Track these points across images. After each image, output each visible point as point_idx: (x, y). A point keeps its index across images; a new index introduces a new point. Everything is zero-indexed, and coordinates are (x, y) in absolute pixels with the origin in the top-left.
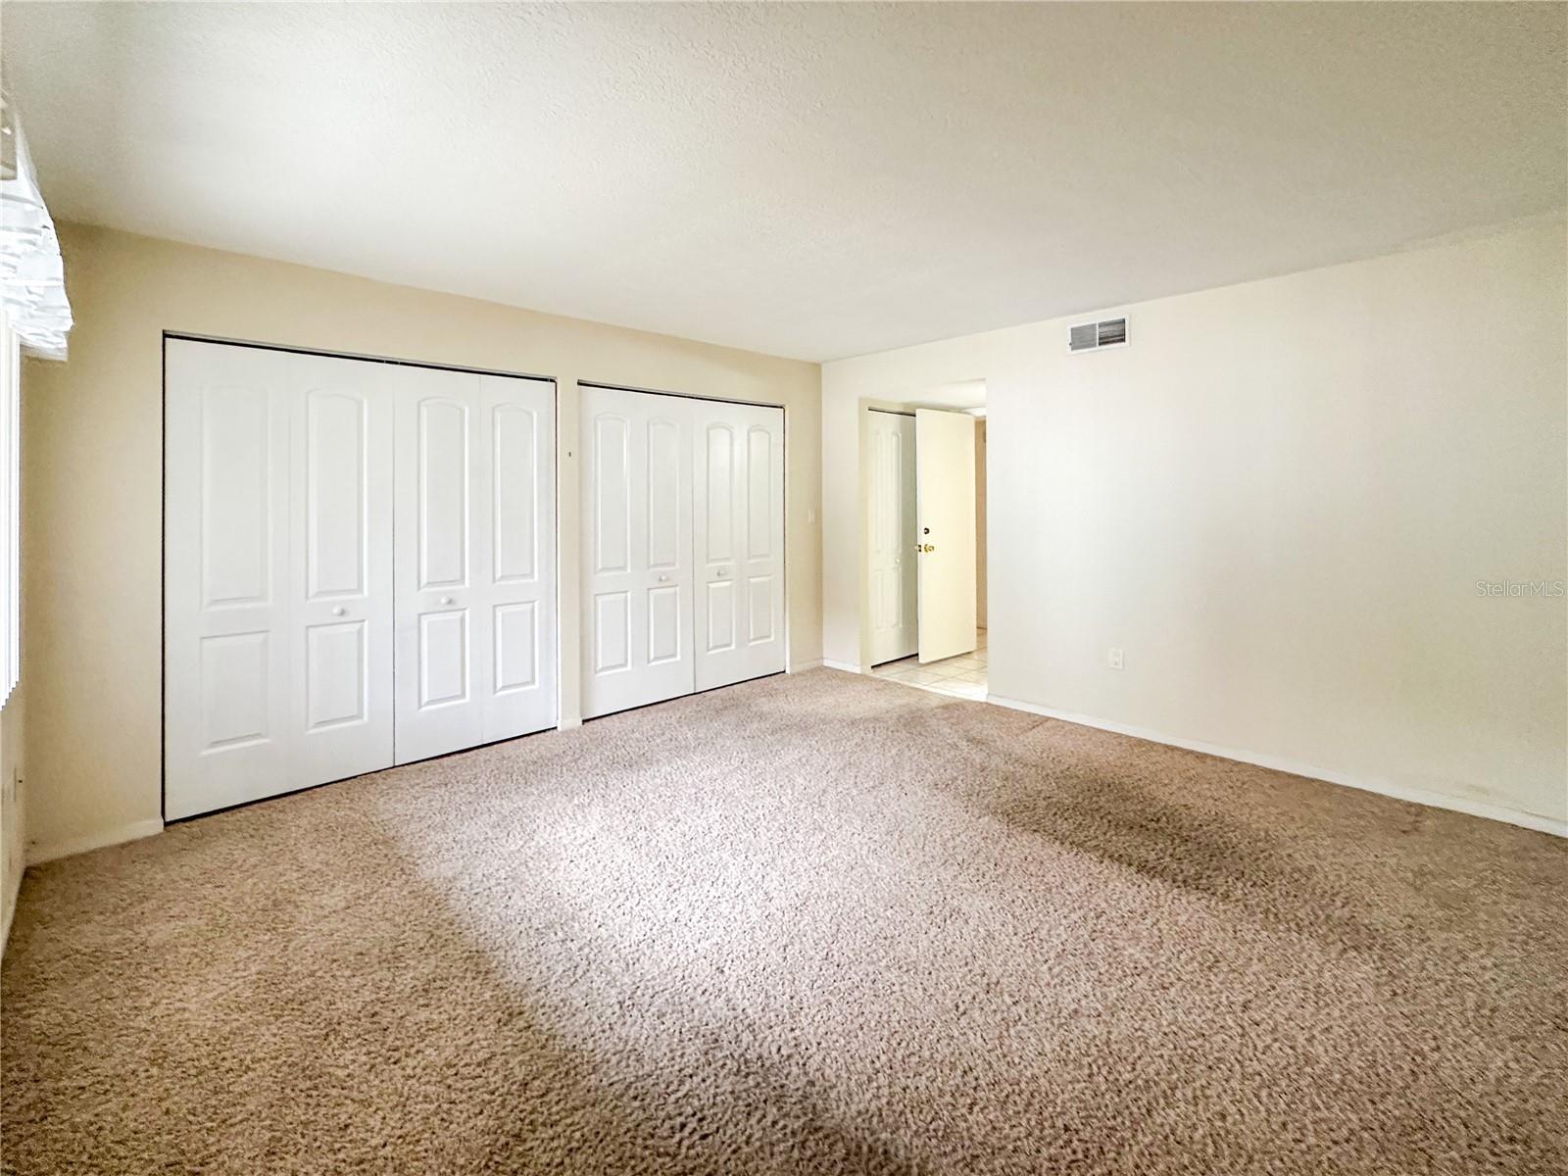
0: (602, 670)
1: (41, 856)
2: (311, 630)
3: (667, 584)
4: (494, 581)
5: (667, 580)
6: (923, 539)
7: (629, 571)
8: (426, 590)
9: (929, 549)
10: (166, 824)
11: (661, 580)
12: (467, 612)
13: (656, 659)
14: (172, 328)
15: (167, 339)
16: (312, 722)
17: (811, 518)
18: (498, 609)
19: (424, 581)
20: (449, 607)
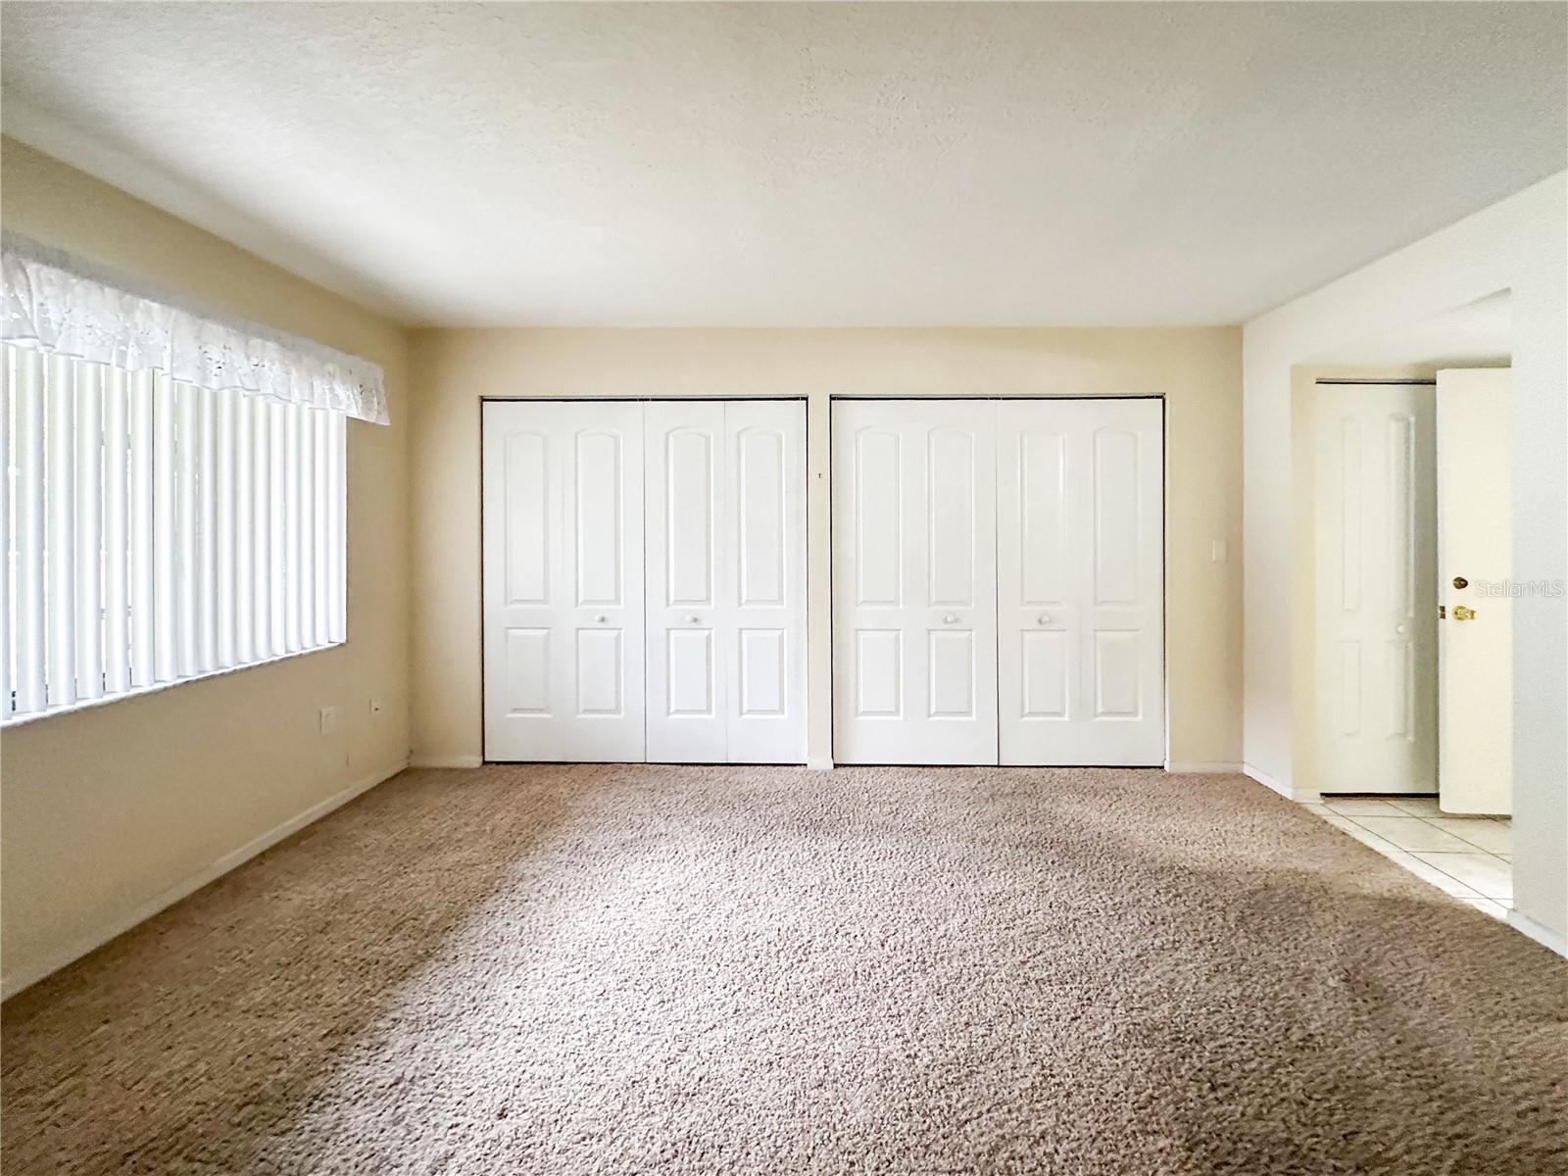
0: (865, 713)
1: (420, 762)
2: (580, 631)
3: (957, 626)
4: (740, 604)
5: (956, 621)
6: (1450, 598)
7: (901, 606)
8: (676, 607)
9: (1462, 614)
10: (485, 763)
11: (945, 621)
12: (713, 631)
13: (937, 713)
14: (487, 394)
15: (484, 403)
16: (581, 709)
17: (1217, 552)
18: (744, 631)
19: (672, 599)
20: (694, 625)
